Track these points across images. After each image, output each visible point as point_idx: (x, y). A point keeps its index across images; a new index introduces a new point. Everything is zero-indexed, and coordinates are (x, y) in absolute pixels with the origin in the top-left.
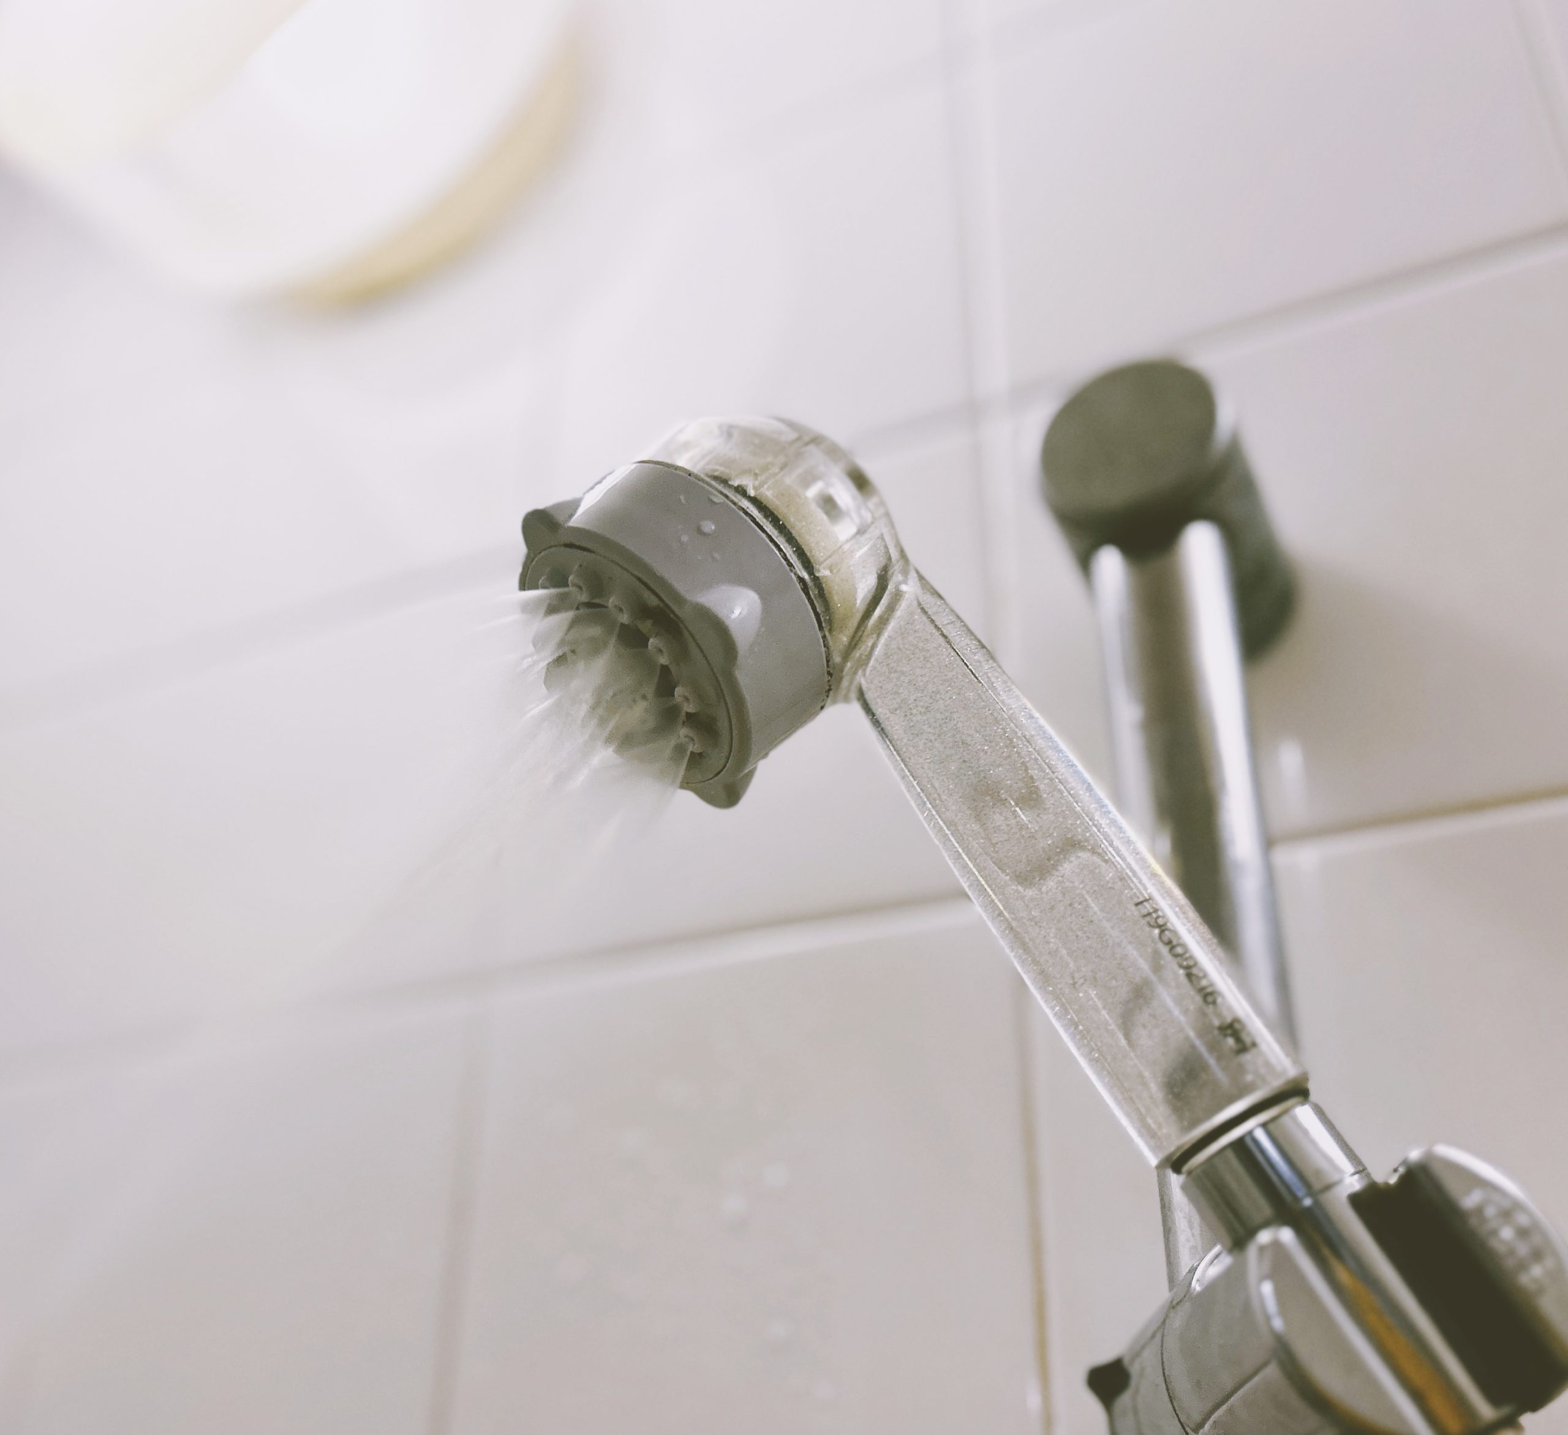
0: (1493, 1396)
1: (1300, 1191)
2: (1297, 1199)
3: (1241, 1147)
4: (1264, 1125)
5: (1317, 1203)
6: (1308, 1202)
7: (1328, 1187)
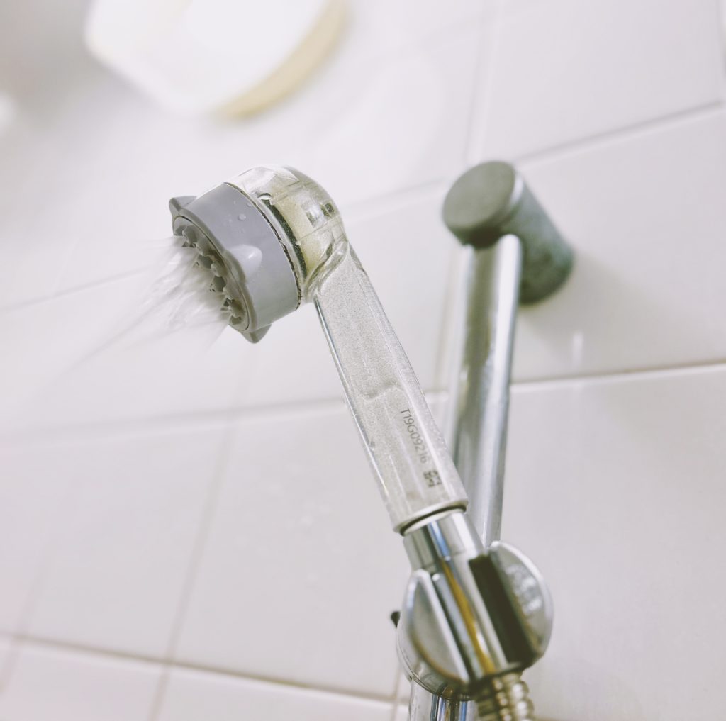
0: (509, 658)
1: (445, 552)
2: (444, 556)
3: (425, 529)
4: (438, 522)
5: (452, 560)
6: (448, 558)
7: (457, 553)
